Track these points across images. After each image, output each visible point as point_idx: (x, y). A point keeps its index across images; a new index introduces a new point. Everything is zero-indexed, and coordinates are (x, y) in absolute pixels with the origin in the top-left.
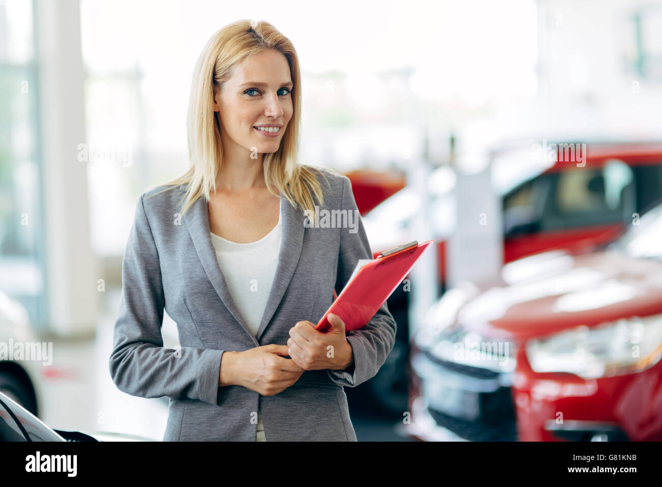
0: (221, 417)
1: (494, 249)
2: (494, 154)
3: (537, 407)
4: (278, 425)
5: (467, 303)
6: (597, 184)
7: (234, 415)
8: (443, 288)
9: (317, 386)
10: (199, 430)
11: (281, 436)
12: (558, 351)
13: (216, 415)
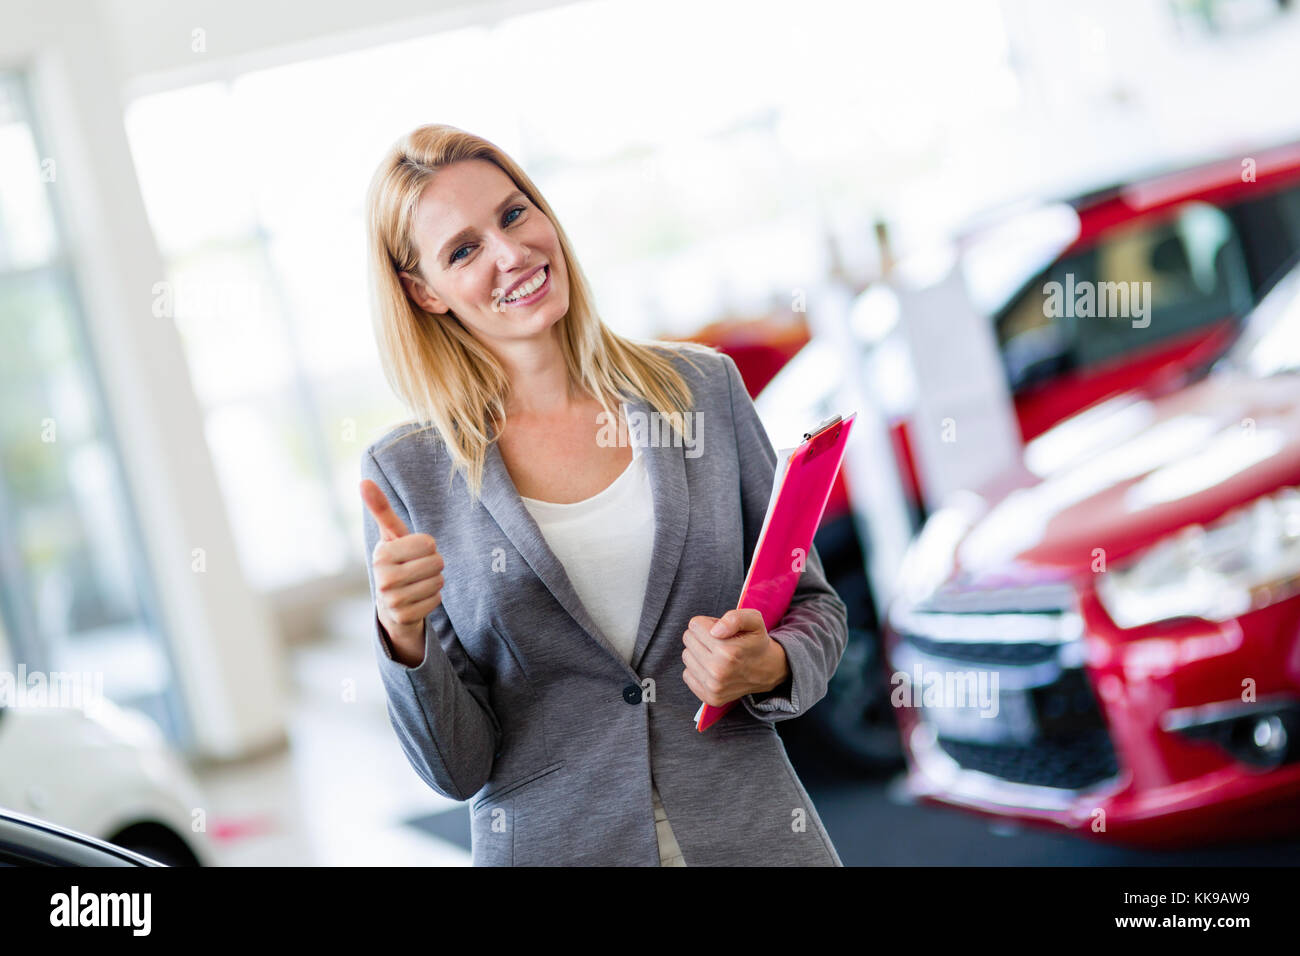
0: (587, 818)
1: (1000, 421)
2: (962, 241)
3: (1140, 694)
4: (694, 812)
5: (971, 528)
6: (1169, 256)
7: (611, 811)
8: (919, 512)
9: (743, 732)
10: (550, 847)
11: (702, 832)
12: (1156, 583)
13: (578, 816)
